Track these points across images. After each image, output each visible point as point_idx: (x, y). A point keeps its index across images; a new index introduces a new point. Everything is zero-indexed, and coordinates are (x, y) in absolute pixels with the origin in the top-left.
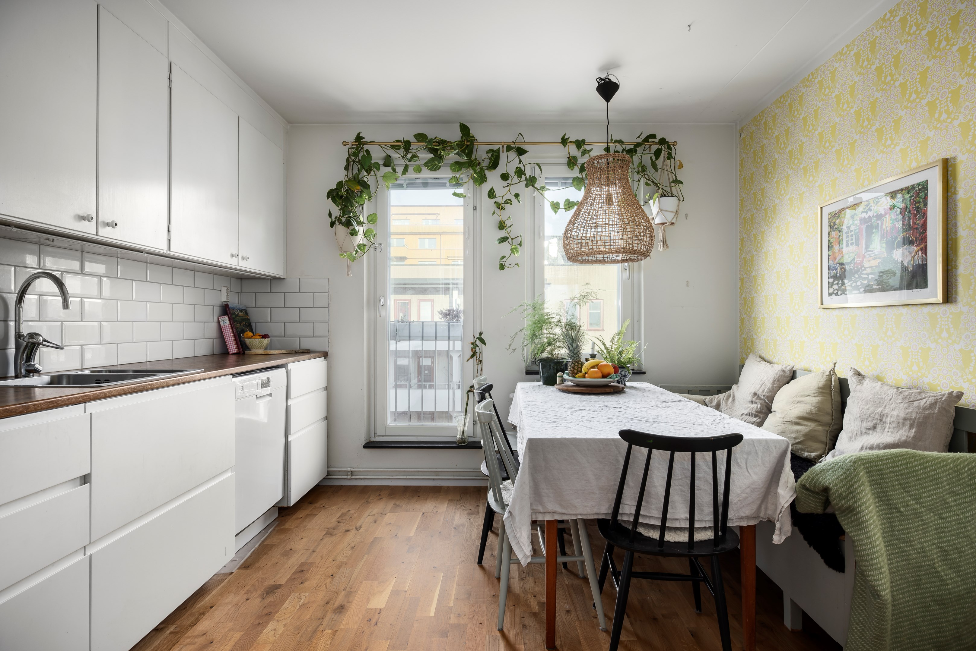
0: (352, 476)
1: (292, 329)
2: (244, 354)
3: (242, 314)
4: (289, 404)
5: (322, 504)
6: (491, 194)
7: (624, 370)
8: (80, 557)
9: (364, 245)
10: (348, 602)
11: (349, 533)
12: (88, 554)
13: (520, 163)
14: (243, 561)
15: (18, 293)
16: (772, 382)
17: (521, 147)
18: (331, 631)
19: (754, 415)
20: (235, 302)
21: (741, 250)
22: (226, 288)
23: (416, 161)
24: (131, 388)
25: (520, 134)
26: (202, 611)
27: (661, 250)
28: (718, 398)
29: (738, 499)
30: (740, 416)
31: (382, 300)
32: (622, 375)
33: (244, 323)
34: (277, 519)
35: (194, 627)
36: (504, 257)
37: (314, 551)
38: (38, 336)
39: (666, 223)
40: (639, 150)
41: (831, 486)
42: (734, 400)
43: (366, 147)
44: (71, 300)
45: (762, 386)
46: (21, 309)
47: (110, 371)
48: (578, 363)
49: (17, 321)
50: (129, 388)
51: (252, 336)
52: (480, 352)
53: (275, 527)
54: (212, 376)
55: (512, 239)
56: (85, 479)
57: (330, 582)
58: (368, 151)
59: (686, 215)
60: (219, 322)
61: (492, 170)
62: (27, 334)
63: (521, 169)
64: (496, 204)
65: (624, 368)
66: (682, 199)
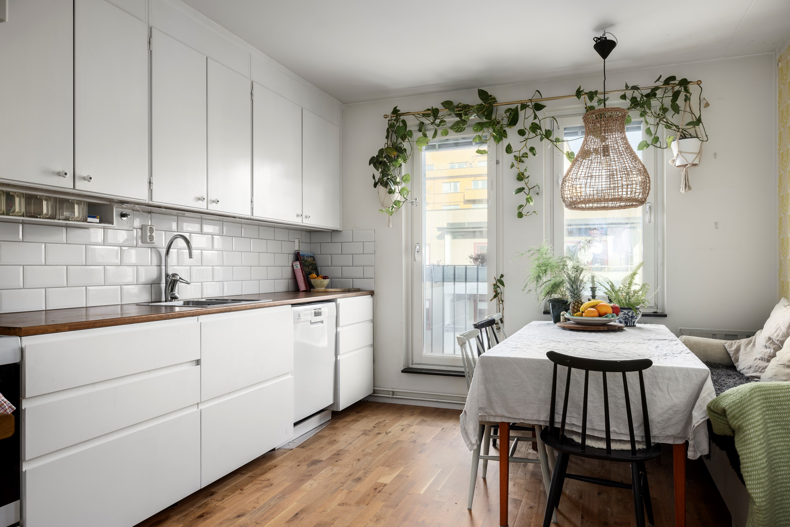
0: (393, 395)
1: (348, 272)
2: (310, 291)
3: (310, 260)
4: (338, 331)
5: (366, 414)
6: (509, 149)
7: (632, 311)
8: (195, 409)
9: (399, 202)
10: (364, 476)
11: (380, 435)
12: (200, 408)
13: (536, 119)
14: (301, 443)
15: (167, 248)
16: (787, 326)
17: (538, 102)
18: (347, 491)
19: (766, 360)
20: (305, 250)
21: (779, 188)
22: (298, 240)
23: (444, 125)
24: (224, 309)
25: (537, 91)
26: (269, 467)
27: (683, 192)
28: (738, 343)
29: (661, 419)
30: (753, 360)
31: (418, 247)
32: (629, 315)
33: (311, 267)
34: (331, 421)
35: (263, 476)
36: (521, 206)
37: (350, 443)
38: (177, 276)
39: (687, 165)
40: (659, 93)
41: (727, 408)
42: (754, 345)
43: (402, 118)
44: (194, 252)
45: (777, 330)
46: (168, 258)
47: (217, 300)
48: (578, 303)
49: (166, 266)
50: (222, 309)
51: (316, 277)
52: (501, 293)
53: (328, 425)
54: (276, 304)
55: (529, 189)
56: (198, 362)
57: (356, 464)
58: (404, 122)
59: (715, 154)
60: (293, 266)
61: (512, 127)
62: (172, 274)
63: (536, 124)
64: (514, 158)
65: (631, 309)
66: (705, 139)
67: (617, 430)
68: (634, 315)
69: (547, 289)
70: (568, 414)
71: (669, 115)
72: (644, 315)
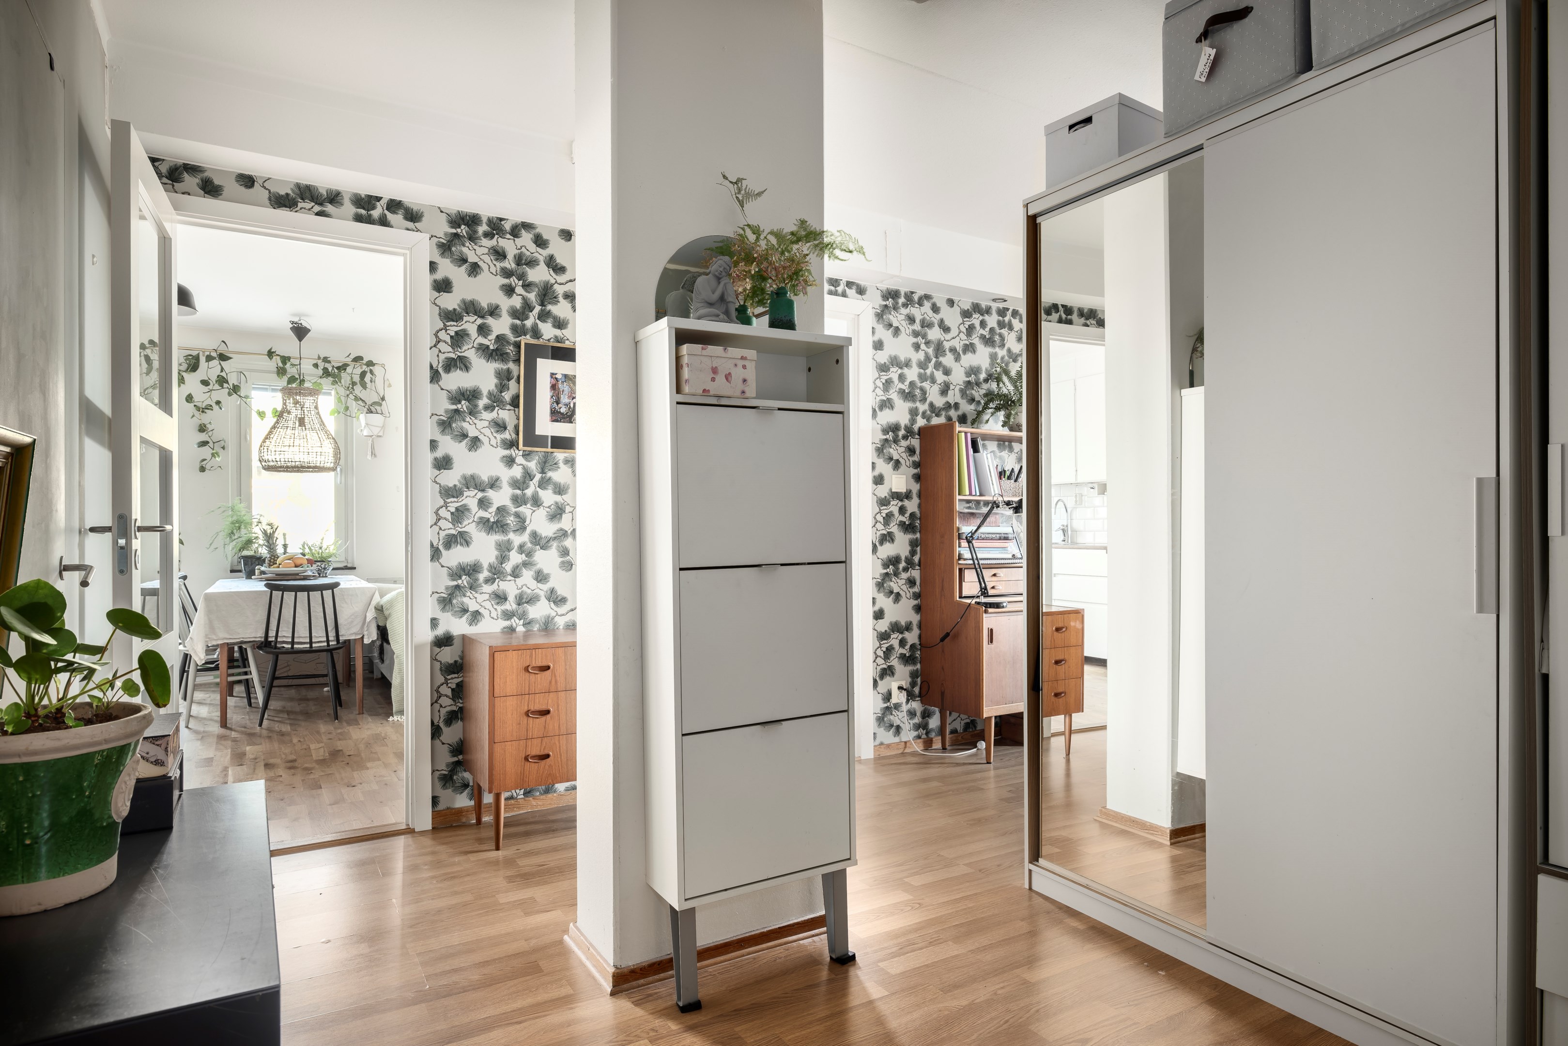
6: (190, 398)
7: (324, 563)
13: (222, 371)
17: (224, 354)
25: (224, 341)
27: (370, 459)
29: (346, 623)
32: (321, 567)
36: (204, 460)
39: (373, 436)
40: (349, 368)
48: (274, 556)
55: (214, 443)
61: (191, 375)
63: (223, 378)
64: (194, 408)
65: (323, 561)
66: (388, 415)
67: (317, 635)
68: (326, 566)
69: (240, 545)
70: (280, 630)
71: (358, 389)
72: (334, 569)
